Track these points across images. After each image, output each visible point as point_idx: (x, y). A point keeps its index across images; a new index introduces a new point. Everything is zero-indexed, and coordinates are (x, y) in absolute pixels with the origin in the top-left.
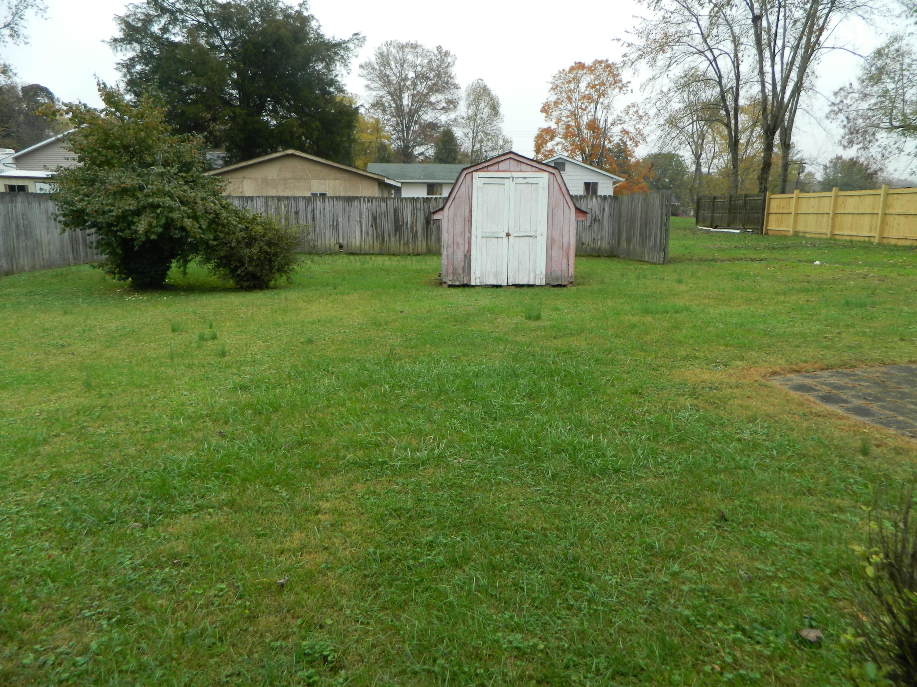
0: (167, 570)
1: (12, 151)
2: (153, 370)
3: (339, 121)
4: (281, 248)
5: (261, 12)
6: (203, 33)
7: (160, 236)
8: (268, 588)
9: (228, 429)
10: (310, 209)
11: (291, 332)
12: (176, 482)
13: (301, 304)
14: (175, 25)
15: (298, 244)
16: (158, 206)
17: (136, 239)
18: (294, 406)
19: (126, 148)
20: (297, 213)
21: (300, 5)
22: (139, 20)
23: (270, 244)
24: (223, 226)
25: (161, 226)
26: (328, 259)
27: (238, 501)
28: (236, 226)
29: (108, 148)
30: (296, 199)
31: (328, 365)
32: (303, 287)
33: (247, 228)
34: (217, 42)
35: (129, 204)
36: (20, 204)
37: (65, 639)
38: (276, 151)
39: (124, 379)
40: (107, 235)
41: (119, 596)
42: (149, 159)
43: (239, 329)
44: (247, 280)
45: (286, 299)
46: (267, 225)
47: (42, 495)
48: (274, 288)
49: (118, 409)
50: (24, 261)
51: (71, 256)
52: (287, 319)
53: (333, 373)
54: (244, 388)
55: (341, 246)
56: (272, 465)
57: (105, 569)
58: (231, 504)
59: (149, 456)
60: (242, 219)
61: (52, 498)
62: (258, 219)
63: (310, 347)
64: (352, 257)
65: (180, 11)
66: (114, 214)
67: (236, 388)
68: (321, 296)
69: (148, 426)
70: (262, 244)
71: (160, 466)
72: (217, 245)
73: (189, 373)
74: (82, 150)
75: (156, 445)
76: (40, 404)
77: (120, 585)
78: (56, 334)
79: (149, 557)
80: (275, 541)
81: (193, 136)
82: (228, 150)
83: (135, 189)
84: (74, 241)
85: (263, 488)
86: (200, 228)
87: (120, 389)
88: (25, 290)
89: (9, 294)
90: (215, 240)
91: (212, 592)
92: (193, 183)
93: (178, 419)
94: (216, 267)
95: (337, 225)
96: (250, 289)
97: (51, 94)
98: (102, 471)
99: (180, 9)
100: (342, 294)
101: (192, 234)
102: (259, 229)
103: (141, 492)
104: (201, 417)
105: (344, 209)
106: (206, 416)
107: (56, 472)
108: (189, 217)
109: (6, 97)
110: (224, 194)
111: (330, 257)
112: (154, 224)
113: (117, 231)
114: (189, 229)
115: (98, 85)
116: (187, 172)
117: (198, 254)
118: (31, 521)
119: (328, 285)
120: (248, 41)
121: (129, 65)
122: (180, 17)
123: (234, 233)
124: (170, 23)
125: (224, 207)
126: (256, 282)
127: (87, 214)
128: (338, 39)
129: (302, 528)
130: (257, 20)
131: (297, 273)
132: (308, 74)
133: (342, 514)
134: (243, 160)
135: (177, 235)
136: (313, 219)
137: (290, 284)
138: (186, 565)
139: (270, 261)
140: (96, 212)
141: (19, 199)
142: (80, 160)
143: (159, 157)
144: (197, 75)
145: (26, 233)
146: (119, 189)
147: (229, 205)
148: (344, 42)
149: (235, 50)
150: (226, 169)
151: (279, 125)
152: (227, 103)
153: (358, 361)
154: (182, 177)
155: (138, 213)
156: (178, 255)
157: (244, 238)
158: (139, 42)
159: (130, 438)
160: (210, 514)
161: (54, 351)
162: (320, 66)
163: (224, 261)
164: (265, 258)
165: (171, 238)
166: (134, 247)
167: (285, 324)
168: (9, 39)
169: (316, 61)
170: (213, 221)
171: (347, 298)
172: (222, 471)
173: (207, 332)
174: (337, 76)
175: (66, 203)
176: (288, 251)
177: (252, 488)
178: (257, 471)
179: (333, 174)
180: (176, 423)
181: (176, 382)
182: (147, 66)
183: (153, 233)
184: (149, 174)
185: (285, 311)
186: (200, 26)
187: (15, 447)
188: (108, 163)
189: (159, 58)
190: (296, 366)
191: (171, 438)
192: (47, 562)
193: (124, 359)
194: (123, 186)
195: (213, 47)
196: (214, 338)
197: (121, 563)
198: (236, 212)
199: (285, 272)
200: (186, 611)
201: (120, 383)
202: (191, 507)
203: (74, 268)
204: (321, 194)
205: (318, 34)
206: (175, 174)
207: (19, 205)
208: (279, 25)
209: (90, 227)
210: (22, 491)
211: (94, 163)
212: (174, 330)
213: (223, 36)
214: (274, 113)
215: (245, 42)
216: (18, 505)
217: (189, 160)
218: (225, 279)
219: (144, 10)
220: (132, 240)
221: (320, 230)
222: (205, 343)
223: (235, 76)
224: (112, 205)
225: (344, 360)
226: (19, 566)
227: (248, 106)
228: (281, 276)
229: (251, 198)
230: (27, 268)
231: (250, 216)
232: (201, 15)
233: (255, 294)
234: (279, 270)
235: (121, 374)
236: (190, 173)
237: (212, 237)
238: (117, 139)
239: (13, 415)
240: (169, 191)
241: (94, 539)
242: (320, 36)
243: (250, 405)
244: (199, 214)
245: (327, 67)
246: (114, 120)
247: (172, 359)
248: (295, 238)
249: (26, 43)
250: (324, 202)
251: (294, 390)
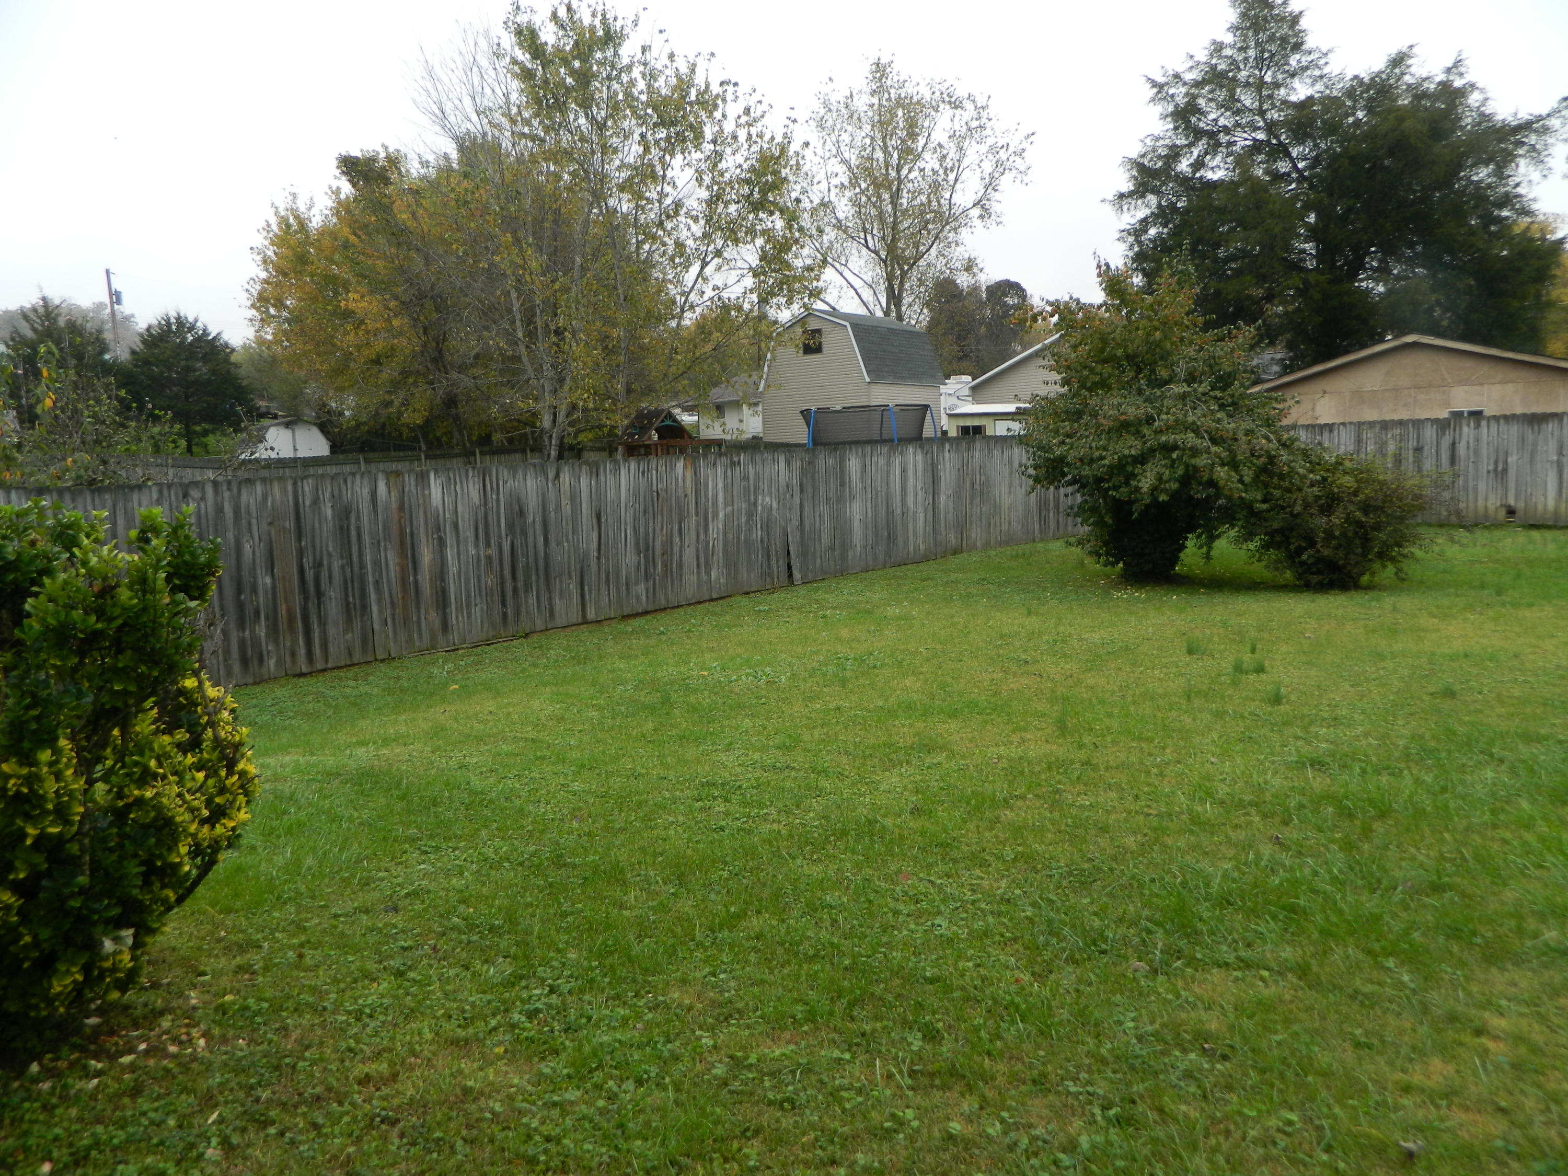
0: (1192, 1056)
1: (969, 378)
2: (1159, 715)
3: (1519, 270)
4: (1388, 516)
5: (1371, 99)
6: (1261, 158)
7: (1174, 495)
8: (1381, 1149)
9: (1292, 834)
10: (1446, 441)
11: (1406, 672)
12: (1204, 909)
13: (1425, 621)
14: (1215, 154)
15: (1421, 508)
16: (1175, 447)
17: (1136, 501)
18: (1419, 813)
19: (1129, 358)
20: (1418, 449)
21: (1448, 71)
22: (1160, 157)
23: (1366, 508)
24: (1282, 477)
25: (1176, 480)
26: (1481, 536)
27: (1315, 968)
28: (1305, 477)
29: (1105, 361)
30: (1418, 424)
31: (1491, 743)
32: (1429, 588)
33: (1325, 479)
34: (1283, 166)
35: (1130, 446)
36: (978, 452)
37: (1042, 1118)
38: (1382, 341)
39: (1115, 724)
40: (1091, 495)
41: (1119, 1076)
42: (1164, 374)
43: (1304, 659)
44: (1319, 572)
45: (1395, 609)
46: (1363, 475)
47: (1003, 883)
48: (1369, 588)
49: (1107, 769)
50: (977, 534)
51: (1037, 527)
52: (1398, 647)
53: (1502, 761)
54: (1318, 764)
55: (1511, 512)
56: (1378, 918)
57: (1096, 1025)
58: (1303, 971)
59: (1157, 855)
60: (1315, 465)
61: (1018, 892)
62: (1348, 464)
63: (1447, 705)
64: (1535, 534)
65: (1226, 130)
66: (1106, 462)
67: (1304, 764)
68: (1470, 608)
69: (1154, 805)
70: (1351, 508)
71: (1175, 877)
72: (1268, 511)
73: (1218, 727)
74: (1068, 367)
75: (1169, 841)
76: (997, 745)
77: (1118, 1058)
78: (1017, 644)
79: (1163, 1025)
80: (1391, 1063)
81: (1238, 328)
82: (1290, 346)
83: (1140, 422)
84: (1043, 505)
85: (1361, 956)
86: (1241, 481)
87: (1109, 739)
88: (976, 577)
89: (956, 582)
90: (1264, 501)
91: (1273, 1122)
92: (1233, 407)
93: (1202, 801)
94: (1263, 547)
95: (1505, 470)
96: (1323, 587)
97: (1023, 290)
98: (1086, 866)
99: (1225, 127)
100: (1516, 605)
101: (1226, 492)
102: (1348, 481)
103: (1146, 913)
104: (1241, 804)
105: (1522, 439)
106: (1251, 804)
107: (1022, 854)
108: (1223, 465)
109: (966, 303)
110: (1285, 422)
111: (1486, 534)
112: (1165, 477)
113: (1109, 489)
114: (1221, 483)
115: (1099, 267)
116: (1223, 389)
117: (1233, 526)
118: (990, 919)
119: (1482, 587)
120: (1340, 155)
121: (1138, 232)
122: (1223, 138)
123: (1300, 490)
124: (1206, 153)
125: (1284, 445)
126: (1335, 576)
127: (1068, 464)
128: (1524, 115)
129: (1446, 1052)
130: (1360, 114)
131: (1417, 560)
132: (1455, 193)
133: (1535, 1050)
134: (1315, 362)
135: (1200, 494)
136: (1453, 460)
137: (1402, 582)
138: (1225, 1058)
139: (1366, 540)
140: (1081, 460)
141: (978, 445)
142: (1066, 382)
143: (1181, 369)
144: (1245, 229)
145: (982, 493)
146: (1117, 424)
147: (1293, 440)
148: (1540, 118)
149: (1318, 175)
150: (1287, 379)
151: (1390, 292)
152: (1296, 267)
153: (1560, 742)
154: (1215, 398)
155: (1141, 460)
156: (1200, 526)
157: (1318, 498)
158: (1156, 191)
159: (1126, 820)
160: (1262, 979)
161: (1014, 668)
162: (1483, 174)
163: (1278, 538)
164: (1356, 533)
165: (1191, 498)
166: (1132, 514)
167: (1394, 655)
168: (977, 222)
169: (1475, 165)
170: (1263, 470)
171: (1527, 613)
172: (1284, 908)
173: (1247, 659)
174: (1517, 185)
175: (1041, 448)
176: (1401, 519)
177: (1339, 951)
178: (1348, 922)
179: (1501, 372)
180: (1200, 809)
181: (1197, 739)
182: (1165, 226)
183: (1163, 491)
184: (1163, 397)
185: (1393, 632)
186: (1257, 147)
187: (968, 803)
188: (1104, 384)
189: (1187, 210)
190: (1422, 737)
191: (1192, 832)
192: (1014, 988)
193: (1113, 692)
194: (1123, 418)
195: (1278, 177)
196: (1260, 669)
197: (1120, 1023)
198: (1305, 454)
199: (1393, 560)
200: (1227, 1138)
201: (1108, 729)
202: (1231, 958)
203: (1040, 546)
204: (1472, 413)
205: (1482, 115)
206: (1204, 394)
207: (977, 454)
208: (1402, 115)
209: (1069, 484)
210: (978, 872)
211: (1083, 386)
212: (1190, 652)
213: (1294, 154)
214: (1383, 272)
215: (1335, 157)
216: (973, 891)
217: (1229, 369)
218: (1277, 569)
219: (1168, 141)
220: (1131, 502)
221: (1466, 481)
222: (1244, 677)
223: (1312, 218)
224: (1105, 449)
225: (1528, 738)
226: (978, 982)
227: (1333, 266)
228: (1384, 567)
229: (1330, 427)
230: (979, 544)
231: (1330, 458)
232: (1259, 128)
233: (1331, 598)
234: (1381, 555)
235: (1110, 715)
236: (1229, 391)
237: (1259, 497)
238: (1119, 345)
239: (964, 757)
240: (1194, 423)
241: (1078, 971)
242: (1485, 117)
243: (1329, 797)
244: (1240, 457)
245: (1500, 174)
246: (1116, 319)
247: (1189, 699)
248: (1417, 497)
249: (998, 224)
250: (1478, 426)
251: (1418, 781)
